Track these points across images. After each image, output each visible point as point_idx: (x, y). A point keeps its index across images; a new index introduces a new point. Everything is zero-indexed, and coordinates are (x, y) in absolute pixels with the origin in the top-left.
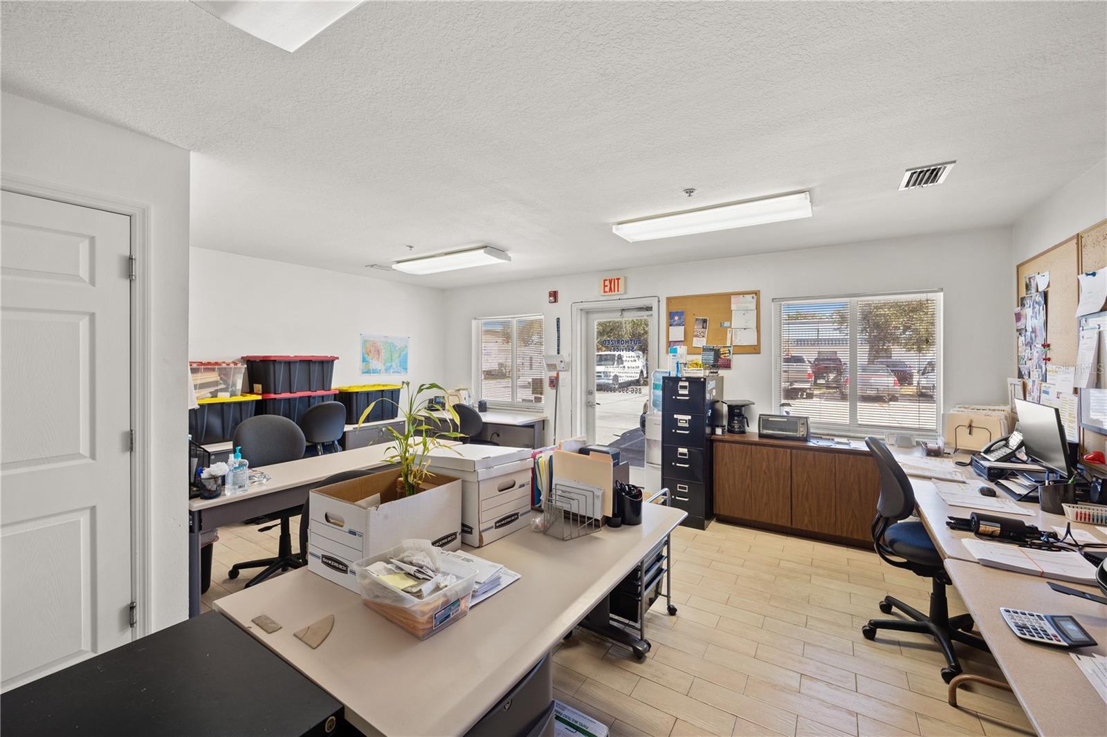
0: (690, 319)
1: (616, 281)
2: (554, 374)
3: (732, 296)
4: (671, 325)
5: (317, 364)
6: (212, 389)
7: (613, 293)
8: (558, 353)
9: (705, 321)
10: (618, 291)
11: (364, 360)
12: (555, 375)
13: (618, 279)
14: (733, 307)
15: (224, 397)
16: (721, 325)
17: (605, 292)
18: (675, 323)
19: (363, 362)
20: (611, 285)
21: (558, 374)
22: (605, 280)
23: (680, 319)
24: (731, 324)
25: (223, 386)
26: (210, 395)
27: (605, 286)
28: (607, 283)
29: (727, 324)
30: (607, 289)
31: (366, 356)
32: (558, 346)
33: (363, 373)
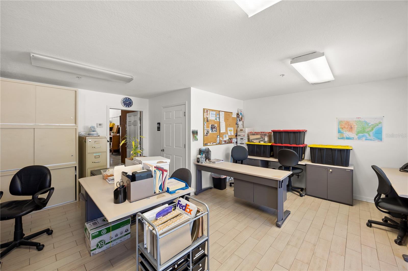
5: (292, 133)
6: (259, 140)
11: (339, 132)
15: (262, 143)
19: (338, 133)
25: (262, 140)
26: (258, 142)
31: (341, 130)
33: (338, 139)
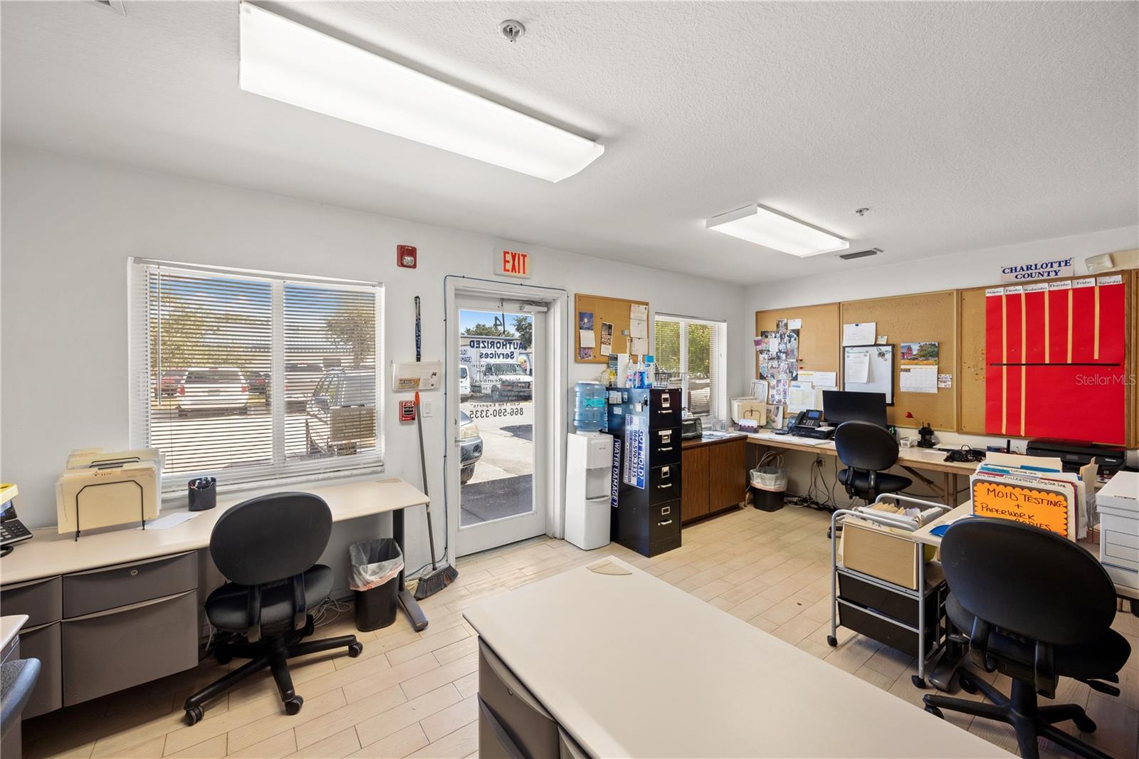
0: (598, 324)
1: (521, 258)
2: (409, 397)
3: (632, 305)
4: (581, 329)
7: (517, 274)
8: (418, 359)
9: (610, 327)
10: (524, 273)
12: (413, 399)
13: (524, 256)
14: (632, 316)
16: (622, 334)
17: (505, 270)
18: (585, 326)
20: (515, 261)
21: (417, 396)
22: (505, 253)
23: (589, 322)
24: (630, 332)
27: (506, 261)
28: (509, 257)
29: (626, 332)
30: (509, 266)
32: (418, 346)
